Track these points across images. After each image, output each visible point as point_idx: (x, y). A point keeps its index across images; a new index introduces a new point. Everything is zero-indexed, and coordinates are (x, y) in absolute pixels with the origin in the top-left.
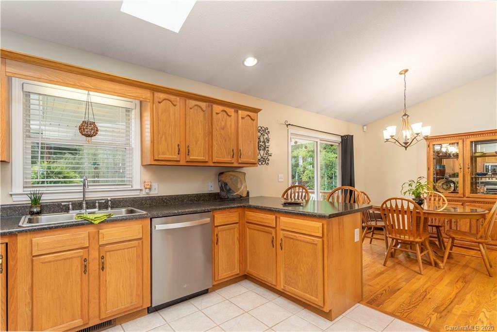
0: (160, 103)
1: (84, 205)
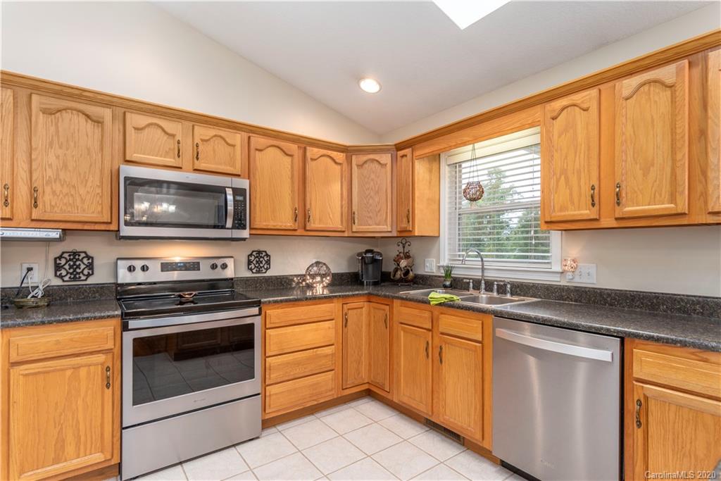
0: (554, 118)
1: (483, 286)
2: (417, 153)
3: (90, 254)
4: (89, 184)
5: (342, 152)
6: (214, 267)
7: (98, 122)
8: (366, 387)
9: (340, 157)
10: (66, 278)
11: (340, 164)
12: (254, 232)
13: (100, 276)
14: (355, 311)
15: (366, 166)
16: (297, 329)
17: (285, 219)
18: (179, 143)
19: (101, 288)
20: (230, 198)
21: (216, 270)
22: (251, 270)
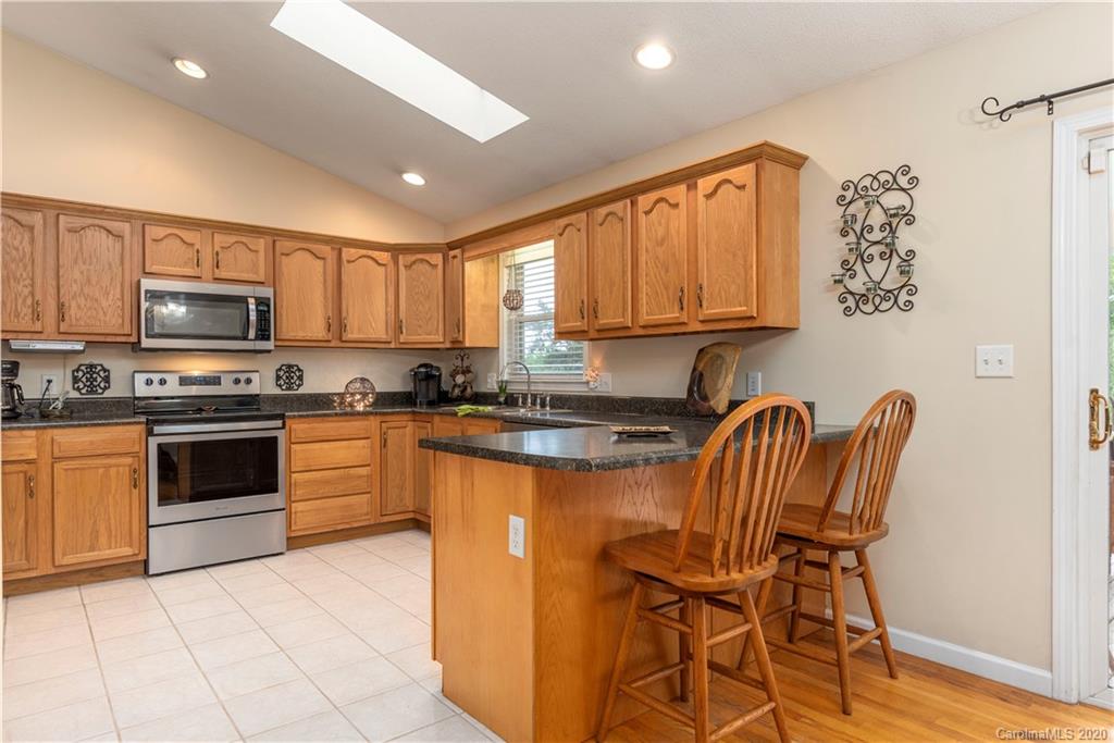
0: (561, 235)
1: (529, 400)
2: (467, 255)
3: (106, 366)
4: (111, 297)
5: (387, 251)
6: (237, 381)
7: (119, 237)
8: (411, 516)
9: (384, 257)
10: (84, 391)
11: (384, 265)
12: (279, 343)
13: (117, 390)
14: (397, 430)
15: (414, 267)
16: (325, 445)
17: (316, 329)
18: (198, 251)
19: (118, 403)
20: (252, 307)
21: (239, 385)
22: (280, 386)
